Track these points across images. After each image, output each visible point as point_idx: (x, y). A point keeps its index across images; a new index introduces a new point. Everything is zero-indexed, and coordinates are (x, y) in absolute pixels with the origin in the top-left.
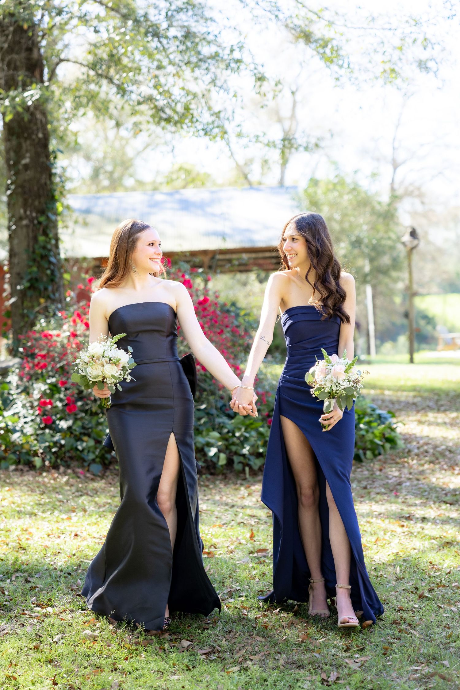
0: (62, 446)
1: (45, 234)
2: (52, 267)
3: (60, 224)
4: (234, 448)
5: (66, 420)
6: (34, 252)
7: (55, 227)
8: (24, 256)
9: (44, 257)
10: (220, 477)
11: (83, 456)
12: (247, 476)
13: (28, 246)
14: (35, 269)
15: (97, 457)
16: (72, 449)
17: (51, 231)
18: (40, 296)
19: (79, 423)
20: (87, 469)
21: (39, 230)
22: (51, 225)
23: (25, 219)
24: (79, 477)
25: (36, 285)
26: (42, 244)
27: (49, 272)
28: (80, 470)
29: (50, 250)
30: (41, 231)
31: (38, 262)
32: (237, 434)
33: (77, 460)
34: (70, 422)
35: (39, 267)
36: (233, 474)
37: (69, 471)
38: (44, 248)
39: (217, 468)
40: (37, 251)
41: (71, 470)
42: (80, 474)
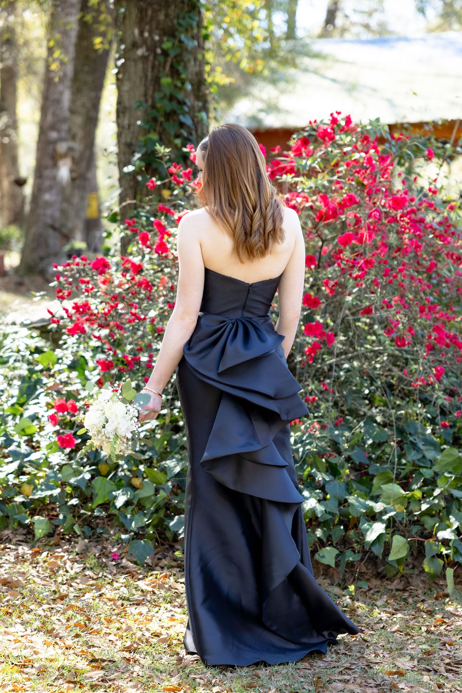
1: (175, 73)
4: (429, 522)
6: (153, 107)
8: (139, 113)
9: (170, 115)
10: (395, 585)
11: (122, 520)
12: (449, 590)
13: (145, 95)
14: (155, 135)
17: (185, 68)
20: (126, 547)
21: (164, 68)
22: (186, 57)
23: (141, 47)
24: (104, 567)
26: (168, 93)
27: (179, 142)
29: (182, 103)
30: (167, 68)
31: (161, 124)
32: (437, 492)
38: (172, 98)
39: (387, 566)
40: (159, 105)
41: (99, 547)
42: (111, 559)
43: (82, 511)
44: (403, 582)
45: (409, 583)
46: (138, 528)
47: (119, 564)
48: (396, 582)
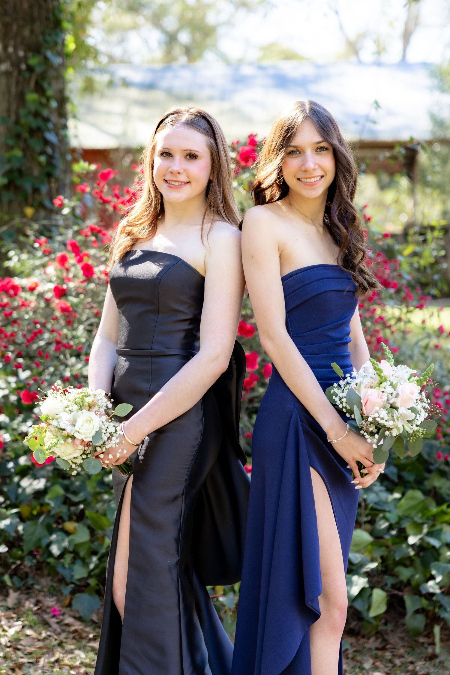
0: (19, 538)
1: (40, 89)
2: (49, 150)
3: (70, 73)
4: (405, 573)
5: (35, 477)
7: (60, 78)
9: (36, 131)
10: (372, 643)
11: (60, 570)
12: (438, 649)
13: (8, 111)
14: (18, 153)
15: (90, 576)
16: (38, 547)
17: (50, 84)
18: (26, 202)
19: (59, 490)
20: (67, 602)
21: (29, 82)
22: (52, 73)
23: (5, 60)
24: (46, 624)
25: (19, 182)
26: (32, 107)
27: (43, 159)
28: (50, 602)
29: (46, 120)
30: (32, 84)
31: (25, 140)
32: (412, 540)
33: (49, 575)
34: (40, 484)
35: (26, 150)
36: (399, 634)
37: (29, 604)
38: (37, 115)
39: (364, 622)
40: (23, 121)
41: (33, 600)
42: (51, 615)
43: (11, 561)
44: (380, 640)
45: (385, 641)
46: (80, 580)
47: (62, 621)
48: (372, 640)
